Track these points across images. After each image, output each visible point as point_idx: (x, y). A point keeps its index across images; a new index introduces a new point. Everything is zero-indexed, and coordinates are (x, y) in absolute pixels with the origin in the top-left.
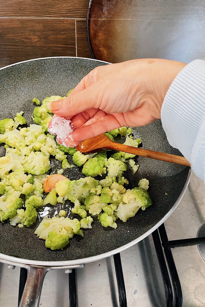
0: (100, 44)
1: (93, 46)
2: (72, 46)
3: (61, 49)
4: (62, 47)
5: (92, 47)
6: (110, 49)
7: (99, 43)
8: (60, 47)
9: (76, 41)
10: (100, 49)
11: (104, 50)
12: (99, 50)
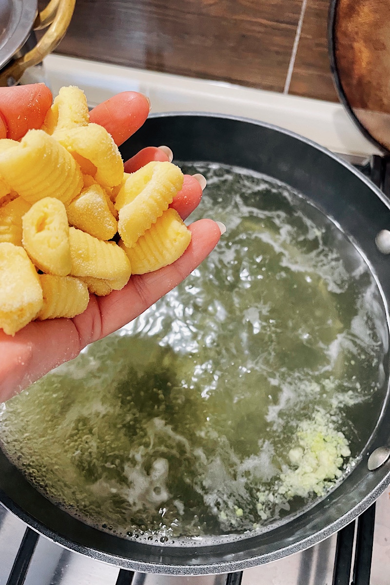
0: (357, 33)
1: (339, 35)
2: (289, 26)
3: (262, 29)
4: (265, 26)
5: (334, 39)
6: (381, 49)
7: (356, 29)
8: (261, 25)
9: (302, 17)
10: (356, 45)
11: (363, 49)
12: (352, 48)
